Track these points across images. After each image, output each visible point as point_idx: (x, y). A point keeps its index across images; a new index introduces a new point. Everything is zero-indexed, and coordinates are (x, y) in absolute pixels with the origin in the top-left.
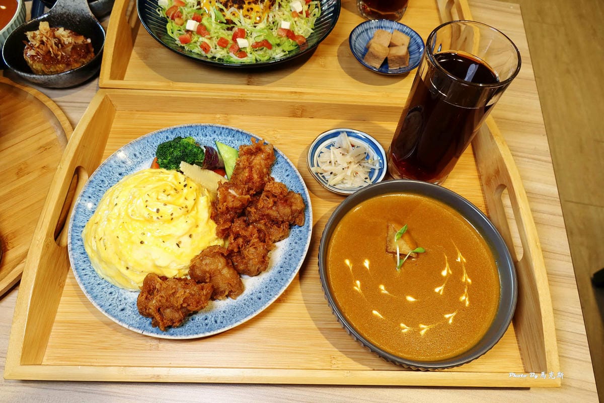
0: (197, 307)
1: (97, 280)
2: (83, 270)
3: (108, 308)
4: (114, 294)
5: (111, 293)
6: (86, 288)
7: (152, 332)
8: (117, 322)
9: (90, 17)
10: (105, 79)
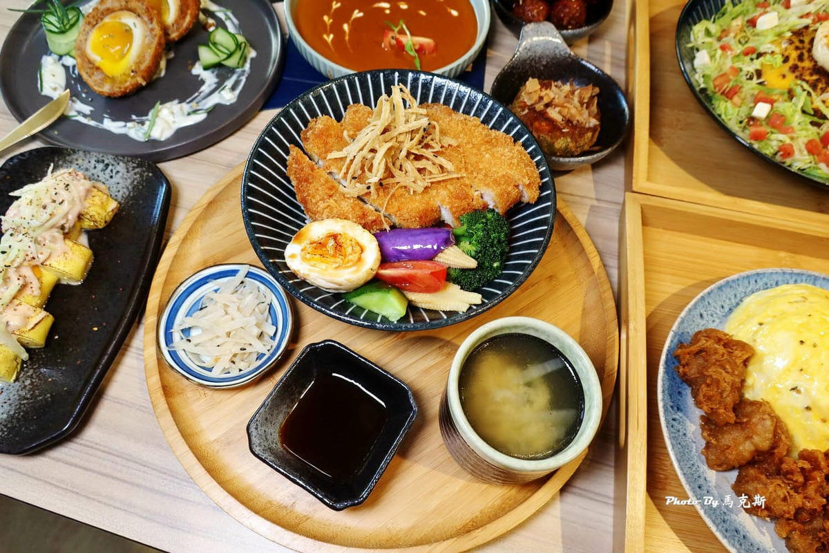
0: (704, 396)
1: (740, 294)
2: (756, 281)
3: (706, 300)
4: (722, 310)
5: (723, 307)
6: (733, 281)
7: (672, 341)
8: (689, 306)
9: (567, 55)
10: (640, 180)
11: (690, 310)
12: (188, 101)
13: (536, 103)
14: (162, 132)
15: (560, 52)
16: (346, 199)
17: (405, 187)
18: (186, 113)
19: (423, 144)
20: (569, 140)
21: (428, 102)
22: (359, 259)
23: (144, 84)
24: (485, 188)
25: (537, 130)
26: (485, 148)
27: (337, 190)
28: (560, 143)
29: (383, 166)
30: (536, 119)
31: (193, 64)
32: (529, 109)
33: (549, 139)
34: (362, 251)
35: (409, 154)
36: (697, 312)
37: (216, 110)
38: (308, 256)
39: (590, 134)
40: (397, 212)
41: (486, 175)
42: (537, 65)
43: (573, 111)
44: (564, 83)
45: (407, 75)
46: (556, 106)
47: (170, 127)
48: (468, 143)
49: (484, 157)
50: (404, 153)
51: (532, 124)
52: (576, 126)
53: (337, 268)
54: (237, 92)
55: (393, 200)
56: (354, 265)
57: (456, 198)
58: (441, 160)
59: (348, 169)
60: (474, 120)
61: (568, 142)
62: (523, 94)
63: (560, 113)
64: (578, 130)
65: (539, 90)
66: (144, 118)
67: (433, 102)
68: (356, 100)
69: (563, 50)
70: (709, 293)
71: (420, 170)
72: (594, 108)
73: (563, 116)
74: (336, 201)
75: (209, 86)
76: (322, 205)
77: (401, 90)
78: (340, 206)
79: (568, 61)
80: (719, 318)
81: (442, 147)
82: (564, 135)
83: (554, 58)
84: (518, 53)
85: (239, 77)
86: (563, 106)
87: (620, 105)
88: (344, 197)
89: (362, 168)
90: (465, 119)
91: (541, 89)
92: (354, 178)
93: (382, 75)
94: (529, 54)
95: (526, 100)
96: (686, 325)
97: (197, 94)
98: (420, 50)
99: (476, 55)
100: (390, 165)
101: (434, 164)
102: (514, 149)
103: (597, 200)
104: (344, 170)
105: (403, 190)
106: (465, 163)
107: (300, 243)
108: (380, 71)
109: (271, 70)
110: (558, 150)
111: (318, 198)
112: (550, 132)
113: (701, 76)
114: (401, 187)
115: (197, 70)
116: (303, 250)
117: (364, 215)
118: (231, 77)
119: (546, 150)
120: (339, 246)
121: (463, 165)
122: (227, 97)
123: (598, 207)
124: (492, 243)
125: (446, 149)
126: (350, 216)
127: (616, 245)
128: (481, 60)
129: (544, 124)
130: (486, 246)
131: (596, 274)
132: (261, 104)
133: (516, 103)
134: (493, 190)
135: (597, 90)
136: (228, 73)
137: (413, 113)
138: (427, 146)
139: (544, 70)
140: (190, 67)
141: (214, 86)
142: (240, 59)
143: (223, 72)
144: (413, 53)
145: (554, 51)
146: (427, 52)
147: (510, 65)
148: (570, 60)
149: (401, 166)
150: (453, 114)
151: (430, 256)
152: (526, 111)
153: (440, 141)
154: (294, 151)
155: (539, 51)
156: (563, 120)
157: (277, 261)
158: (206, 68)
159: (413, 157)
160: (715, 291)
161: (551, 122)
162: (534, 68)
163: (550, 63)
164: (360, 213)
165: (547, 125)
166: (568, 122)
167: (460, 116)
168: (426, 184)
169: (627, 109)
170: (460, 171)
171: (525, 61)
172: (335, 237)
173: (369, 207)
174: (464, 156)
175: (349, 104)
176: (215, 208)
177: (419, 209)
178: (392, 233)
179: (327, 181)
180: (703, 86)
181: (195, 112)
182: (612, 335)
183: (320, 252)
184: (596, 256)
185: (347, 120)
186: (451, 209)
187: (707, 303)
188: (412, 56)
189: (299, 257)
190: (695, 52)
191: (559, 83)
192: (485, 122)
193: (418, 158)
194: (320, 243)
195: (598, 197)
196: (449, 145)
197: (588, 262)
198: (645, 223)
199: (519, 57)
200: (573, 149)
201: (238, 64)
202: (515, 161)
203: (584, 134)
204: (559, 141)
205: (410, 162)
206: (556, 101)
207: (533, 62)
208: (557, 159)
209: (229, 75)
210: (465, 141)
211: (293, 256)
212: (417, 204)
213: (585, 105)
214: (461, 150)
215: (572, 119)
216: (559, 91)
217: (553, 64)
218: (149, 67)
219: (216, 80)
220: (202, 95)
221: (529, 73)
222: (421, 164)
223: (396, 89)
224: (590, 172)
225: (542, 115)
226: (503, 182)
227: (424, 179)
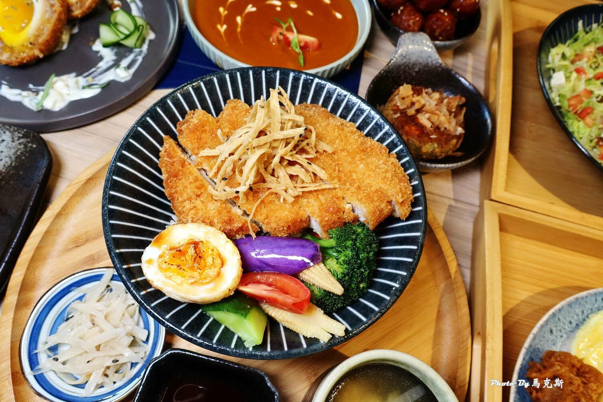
1: (587, 310)
4: (570, 326)
5: (571, 323)
7: (524, 359)
8: (541, 322)
9: (438, 65)
10: (499, 190)
11: (542, 326)
12: (85, 75)
13: (408, 108)
14: (55, 103)
15: (432, 61)
16: (214, 201)
17: (276, 194)
18: (81, 87)
19: (298, 149)
20: (436, 145)
21: (307, 102)
22: (219, 274)
23: (41, 56)
24: (357, 202)
25: (407, 134)
26: (360, 157)
27: (206, 189)
28: (428, 148)
29: (253, 173)
30: (407, 123)
31: (94, 41)
32: (401, 113)
33: (417, 143)
34: (223, 265)
35: (282, 159)
36: (547, 328)
37: (110, 87)
38: (164, 266)
39: (454, 141)
40: (265, 219)
41: (359, 188)
42: (410, 71)
43: (443, 119)
44: (434, 91)
45: (289, 74)
46: (427, 112)
47: (64, 100)
48: (343, 150)
49: (358, 166)
50: (276, 160)
51: (403, 127)
52: (443, 132)
53: (192, 284)
54: (132, 70)
55: (263, 206)
56: (211, 281)
57: (327, 211)
58: (314, 168)
59: (219, 169)
60: (351, 126)
61: (434, 147)
62: (396, 98)
63: (429, 119)
64: (445, 136)
65: (411, 96)
66: (41, 88)
67: (312, 102)
68: (237, 96)
69: (435, 60)
70: (560, 310)
71: (292, 177)
72: (461, 117)
73: (432, 123)
74: (203, 202)
75: (107, 62)
76: (187, 205)
77: (280, 93)
78: (206, 209)
79: (438, 70)
80: (566, 333)
81: (317, 152)
82: (431, 140)
83: (427, 65)
84: (394, 59)
85: (136, 56)
86: (433, 113)
87: (483, 116)
88: (212, 198)
89: (234, 171)
90: (342, 124)
91: (413, 95)
92: (224, 179)
93: (263, 72)
94: (404, 60)
95: (398, 104)
96: (537, 341)
97: (93, 69)
98: (305, 47)
99: (356, 56)
100: (262, 171)
101: (307, 171)
102: (388, 161)
103: (455, 200)
104: (215, 169)
105: (273, 196)
106: (339, 171)
107: (160, 247)
108: (262, 68)
109: (167, 51)
110: (425, 153)
111: (185, 196)
112: (419, 136)
113: (557, 94)
114: (272, 194)
115: (97, 46)
116: (160, 257)
117: (230, 221)
118: (129, 55)
119: (413, 152)
120: (199, 256)
121: (336, 173)
122: (122, 74)
123: (456, 207)
124: (361, 263)
125: (321, 154)
126: (216, 221)
127: (469, 246)
128: (359, 61)
129: (413, 128)
130: (354, 268)
131: (453, 278)
132: (154, 84)
133: (389, 105)
134: (366, 207)
135: (464, 99)
136: (126, 52)
137: (289, 120)
138: (303, 151)
139: (416, 75)
140: (91, 43)
141: (111, 63)
142: (138, 40)
143: (122, 50)
144: (298, 50)
145: (427, 60)
146: (311, 50)
147: (386, 70)
148: (440, 69)
149: (273, 170)
150: (331, 118)
151: (295, 272)
152: (398, 115)
153: (315, 147)
154: (169, 142)
155: (414, 59)
156: (431, 127)
157: (132, 265)
158: (105, 46)
159: (286, 163)
160: (566, 307)
161: (422, 127)
162: (407, 74)
163: (422, 71)
164: (227, 218)
165: (416, 130)
166: (437, 128)
167: (337, 120)
168: (297, 194)
169: (489, 121)
170: (333, 179)
171: (400, 66)
172: (196, 244)
173: (236, 211)
174: (338, 164)
175: (229, 98)
176: (93, 184)
177: (288, 218)
178: (258, 241)
179: (196, 179)
180: (558, 104)
181: (90, 86)
182: (465, 344)
183: (178, 262)
184: (453, 260)
185: (224, 116)
186: (321, 222)
187: (557, 319)
188: (297, 53)
189: (156, 264)
190: (551, 72)
191: (430, 90)
192: (361, 128)
193: (292, 163)
194: (180, 251)
195: (456, 198)
196: (324, 151)
197: (445, 267)
198: (502, 228)
199: (395, 63)
200: (438, 154)
201: (135, 44)
202: (389, 175)
203: (449, 141)
204: (427, 146)
205: (282, 168)
206: (427, 108)
207: (407, 68)
208: (424, 164)
209: (127, 54)
210: (341, 148)
211: (150, 262)
212: (286, 213)
213: (453, 114)
214: (336, 157)
215: (441, 126)
216: (429, 99)
217: (425, 71)
218: (47, 41)
219: (114, 58)
220: (99, 70)
221: (403, 78)
222: (294, 170)
223: (274, 93)
224: (450, 178)
225: (413, 119)
226: (376, 199)
227: (295, 187)
